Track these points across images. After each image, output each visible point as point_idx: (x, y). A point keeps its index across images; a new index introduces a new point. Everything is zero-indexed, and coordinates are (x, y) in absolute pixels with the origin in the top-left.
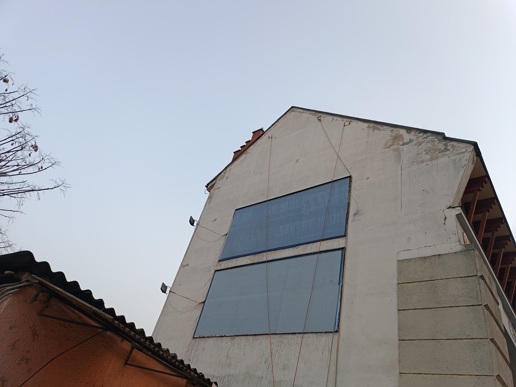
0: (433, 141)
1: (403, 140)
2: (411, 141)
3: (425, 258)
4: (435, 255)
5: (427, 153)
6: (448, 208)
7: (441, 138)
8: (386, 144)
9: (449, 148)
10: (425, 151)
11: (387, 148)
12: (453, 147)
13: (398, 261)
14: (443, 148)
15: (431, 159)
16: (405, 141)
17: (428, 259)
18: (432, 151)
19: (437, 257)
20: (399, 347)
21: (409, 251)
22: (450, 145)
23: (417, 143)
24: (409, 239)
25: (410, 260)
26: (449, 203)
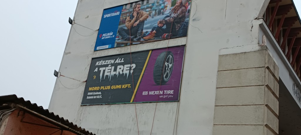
3: (236, 54)
4: (242, 53)
6: (255, 19)
13: (220, 56)
17: (238, 55)
19: (243, 53)
20: (215, 110)
21: (227, 49)
24: (228, 40)
25: (227, 55)
26: (256, 16)
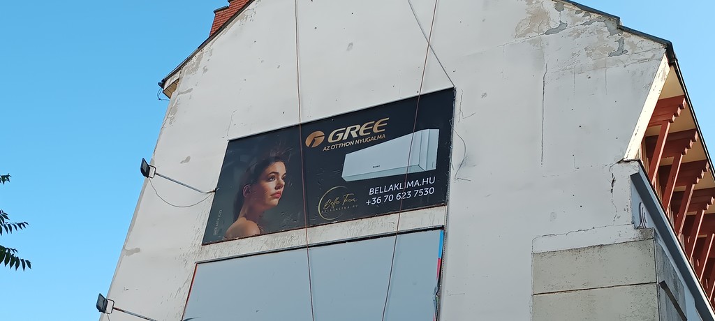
0: (599, 31)
1: (548, 23)
2: (562, 26)
3: (578, 250)
4: (594, 247)
5: (588, 55)
6: (619, 162)
7: (614, 27)
8: (517, 29)
9: (626, 47)
10: (586, 49)
11: (520, 36)
12: (633, 45)
13: (535, 255)
14: (616, 46)
15: (595, 68)
16: (553, 25)
17: (582, 253)
18: (598, 51)
19: (597, 249)
21: (551, 237)
22: (628, 42)
23: (573, 32)
24: (554, 215)
25: (554, 253)
26: (621, 154)
